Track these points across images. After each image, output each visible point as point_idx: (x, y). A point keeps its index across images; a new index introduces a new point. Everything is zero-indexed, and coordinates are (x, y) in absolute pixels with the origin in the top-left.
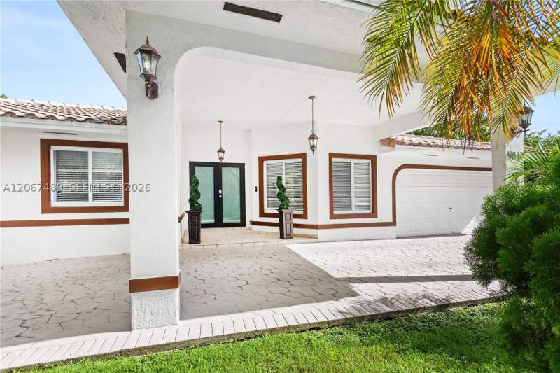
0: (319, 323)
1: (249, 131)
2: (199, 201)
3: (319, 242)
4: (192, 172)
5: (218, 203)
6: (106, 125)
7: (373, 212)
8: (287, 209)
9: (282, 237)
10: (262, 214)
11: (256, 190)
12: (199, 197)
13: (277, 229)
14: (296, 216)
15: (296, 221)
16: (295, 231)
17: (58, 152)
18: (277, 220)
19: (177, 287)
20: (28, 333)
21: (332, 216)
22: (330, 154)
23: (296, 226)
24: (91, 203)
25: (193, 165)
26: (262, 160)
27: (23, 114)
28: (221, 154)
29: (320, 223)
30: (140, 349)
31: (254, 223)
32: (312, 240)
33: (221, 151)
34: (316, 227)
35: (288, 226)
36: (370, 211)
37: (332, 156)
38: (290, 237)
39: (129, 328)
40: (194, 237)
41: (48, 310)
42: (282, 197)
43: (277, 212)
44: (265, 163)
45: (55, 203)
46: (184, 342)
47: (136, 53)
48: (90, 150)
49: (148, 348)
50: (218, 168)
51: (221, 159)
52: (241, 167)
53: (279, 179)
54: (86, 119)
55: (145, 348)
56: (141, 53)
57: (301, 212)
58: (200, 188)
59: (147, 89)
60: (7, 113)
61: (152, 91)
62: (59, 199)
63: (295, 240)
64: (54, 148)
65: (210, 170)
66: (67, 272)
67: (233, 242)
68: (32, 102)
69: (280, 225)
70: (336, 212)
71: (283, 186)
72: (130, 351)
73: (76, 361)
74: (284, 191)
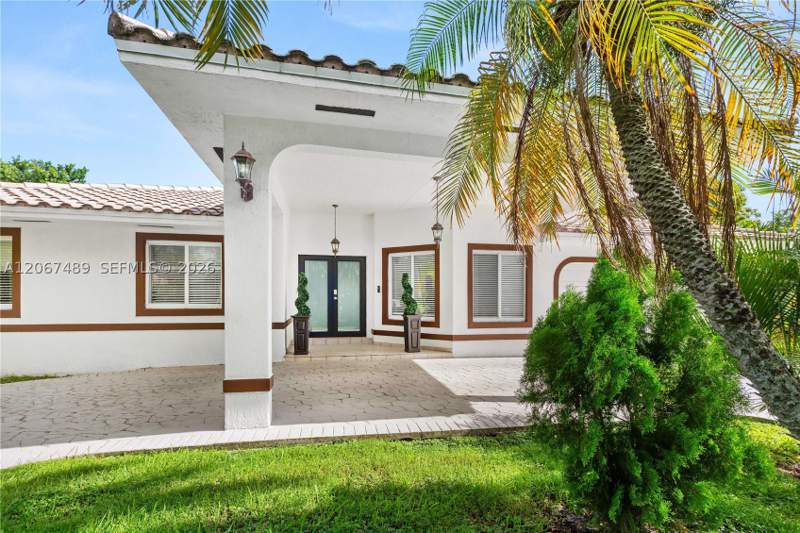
0: (410, 434)
1: (372, 215)
2: (308, 304)
3: (453, 357)
4: (301, 268)
5: (333, 306)
6: (203, 217)
7: (526, 320)
8: (414, 314)
9: (407, 350)
10: (386, 320)
11: (379, 291)
12: (308, 299)
13: (401, 340)
14: (426, 324)
15: (424, 330)
16: (424, 342)
17: (153, 248)
18: (401, 329)
19: (269, 390)
20: (132, 428)
21: (471, 325)
22: (469, 245)
23: (425, 336)
24: (187, 305)
25: (302, 259)
26: (386, 252)
27: (120, 207)
28: (335, 246)
29: (455, 333)
30: (232, 444)
31: (376, 332)
32: (444, 354)
33: (335, 242)
34: (450, 338)
35: (415, 335)
36: (523, 319)
37: (471, 247)
38: (417, 349)
39: (222, 427)
40: (300, 348)
41: (148, 412)
42: (408, 300)
43: (401, 318)
44: (391, 256)
45: (149, 305)
46: (272, 441)
47: (232, 159)
48: (187, 245)
49: (239, 444)
50: (333, 262)
51: (335, 251)
52: (362, 261)
53: (405, 276)
54: (184, 211)
55: (235, 444)
56: (238, 161)
57: (432, 319)
58: (308, 288)
59: (242, 193)
60: (105, 207)
61: (248, 194)
62: (154, 300)
63: (422, 354)
64: (150, 243)
65: (323, 266)
66: (163, 380)
67: (347, 354)
68: (123, 186)
69: (405, 334)
70: (476, 320)
71: (409, 286)
72: (222, 445)
73: (175, 449)
74: (411, 293)
